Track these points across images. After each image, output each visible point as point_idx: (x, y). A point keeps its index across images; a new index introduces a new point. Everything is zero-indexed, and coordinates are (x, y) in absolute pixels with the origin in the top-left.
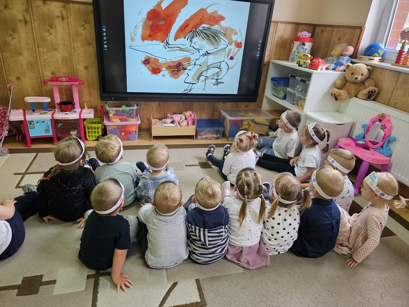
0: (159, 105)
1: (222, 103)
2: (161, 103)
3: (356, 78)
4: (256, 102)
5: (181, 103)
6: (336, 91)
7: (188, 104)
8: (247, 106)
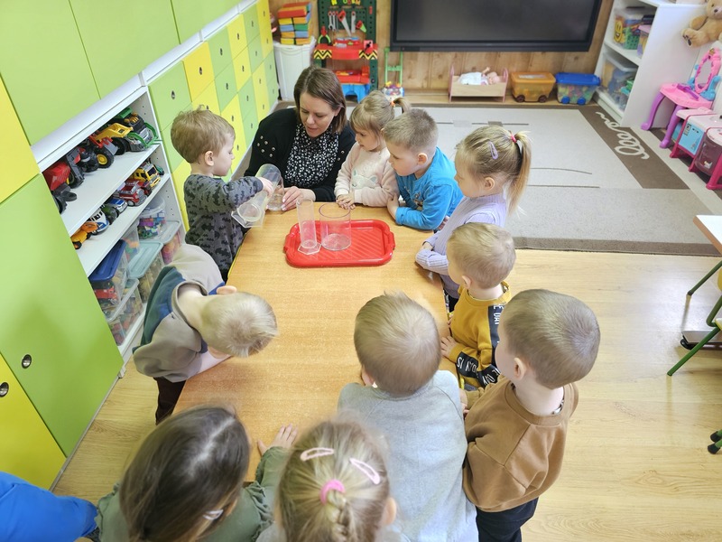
0: (456, 57)
1: (540, 53)
2: (459, 54)
3: (716, 11)
4: (587, 50)
5: (484, 54)
6: (690, 31)
7: (493, 54)
8: (576, 58)
